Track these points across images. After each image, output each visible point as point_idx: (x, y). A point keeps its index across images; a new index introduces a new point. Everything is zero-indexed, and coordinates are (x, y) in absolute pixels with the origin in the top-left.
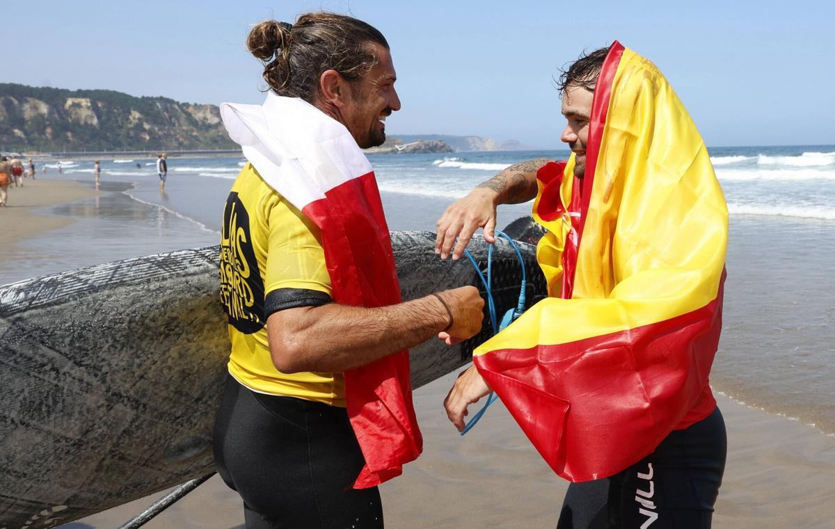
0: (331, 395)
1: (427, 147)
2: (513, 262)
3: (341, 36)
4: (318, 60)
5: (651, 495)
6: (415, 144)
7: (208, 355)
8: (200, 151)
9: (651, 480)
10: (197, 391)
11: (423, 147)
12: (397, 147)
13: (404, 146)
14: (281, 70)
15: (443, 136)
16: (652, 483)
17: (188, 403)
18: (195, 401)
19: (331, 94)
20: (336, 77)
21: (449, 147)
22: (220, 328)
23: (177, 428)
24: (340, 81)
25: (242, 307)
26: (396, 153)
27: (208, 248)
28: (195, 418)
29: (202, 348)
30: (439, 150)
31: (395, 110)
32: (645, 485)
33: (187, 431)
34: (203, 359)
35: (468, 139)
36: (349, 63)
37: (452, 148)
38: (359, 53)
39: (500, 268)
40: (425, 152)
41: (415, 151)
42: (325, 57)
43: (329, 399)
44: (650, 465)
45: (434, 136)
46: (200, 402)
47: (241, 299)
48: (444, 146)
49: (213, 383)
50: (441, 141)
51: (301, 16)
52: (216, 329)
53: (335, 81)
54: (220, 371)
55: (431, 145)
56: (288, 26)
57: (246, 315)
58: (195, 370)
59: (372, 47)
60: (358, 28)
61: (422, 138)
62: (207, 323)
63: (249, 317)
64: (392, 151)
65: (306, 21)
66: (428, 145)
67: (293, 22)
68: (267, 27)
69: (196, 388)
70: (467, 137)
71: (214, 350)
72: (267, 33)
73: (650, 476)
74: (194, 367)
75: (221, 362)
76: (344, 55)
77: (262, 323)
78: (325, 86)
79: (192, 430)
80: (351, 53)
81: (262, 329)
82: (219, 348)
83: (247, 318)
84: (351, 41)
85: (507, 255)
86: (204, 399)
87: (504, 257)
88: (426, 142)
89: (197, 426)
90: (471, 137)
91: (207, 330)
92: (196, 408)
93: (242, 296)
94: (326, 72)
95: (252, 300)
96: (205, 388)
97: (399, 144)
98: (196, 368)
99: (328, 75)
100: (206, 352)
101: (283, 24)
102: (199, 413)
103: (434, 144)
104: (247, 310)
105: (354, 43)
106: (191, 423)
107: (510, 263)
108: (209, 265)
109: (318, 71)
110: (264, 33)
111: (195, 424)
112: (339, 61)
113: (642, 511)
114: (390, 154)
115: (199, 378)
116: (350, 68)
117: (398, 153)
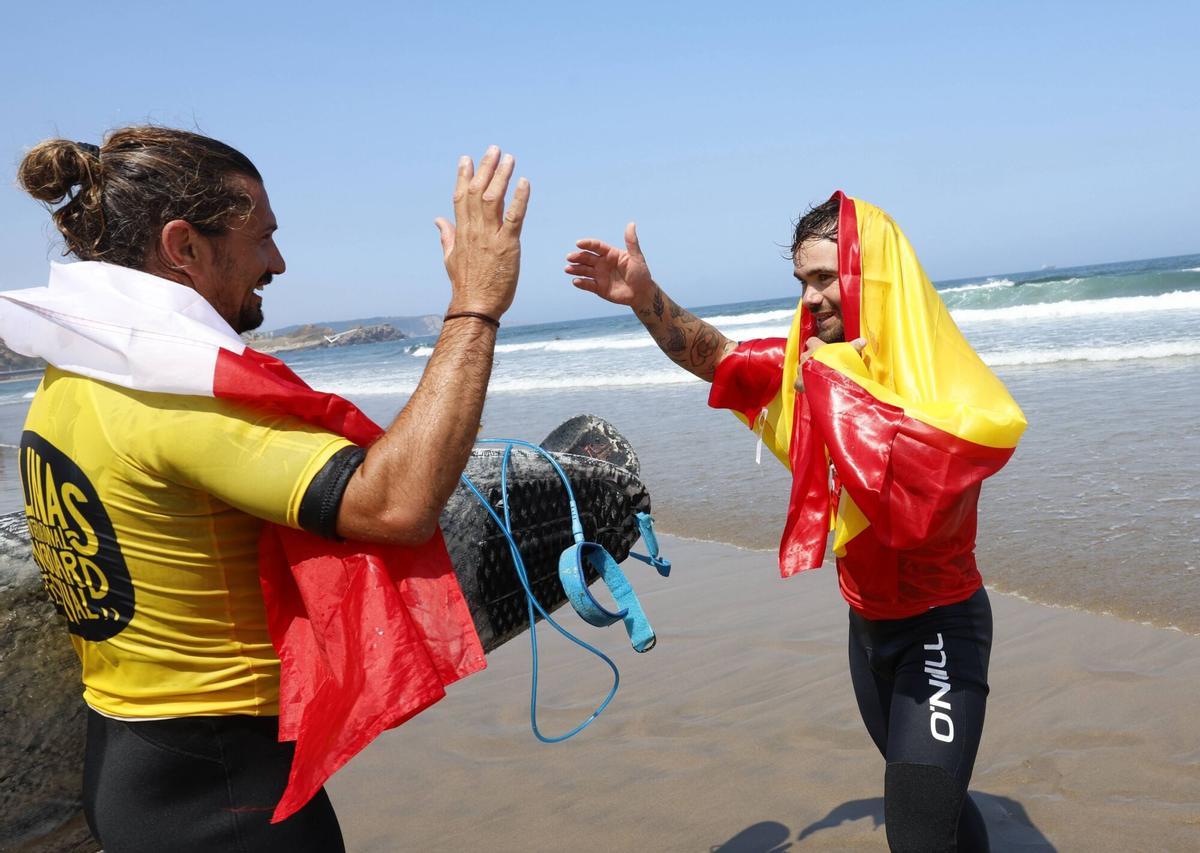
0: (256, 701)
1: (370, 335)
2: (548, 483)
3: (192, 166)
4: (156, 205)
5: (943, 664)
6: (351, 332)
7: (32, 679)
8: (39, 369)
9: (942, 650)
10: (26, 735)
11: (363, 335)
12: (327, 338)
13: (337, 337)
14: (89, 220)
15: (389, 318)
16: (943, 653)
17: (15, 755)
18: (28, 750)
19: (179, 256)
20: (186, 230)
21: (400, 332)
22: (44, 635)
23: (5, 794)
24: (193, 238)
25: (85, 604)
26: (327, 347)
27: (8, 516)
28: (34, 776)
29: (18, 669)
30: (386, 337)
31: (278, 273)
32: (936, 656)
33: (25, 797)
34: (25, 686)
35: (425, 319)
36: (206, 209)
37: (403, 333)
38: (222, 192)
39: (528, 494)
40: (367, 341)
41: (352, 341)
42: (168, 200)
43: (253, 707)
44: (939, 635)
45: (378, 320)
46: (37, 752)
47: (81, 591)
48: (393, 331)
49: (52, 721)
50: (387, 325)
51: (115, 132)
52: (37, 637)
53: (185, 236)
54: (60, 701)
55: (374, 332)
56: (93, 149)
57: (93, 612)
58: (13, 705)
59: (240, 182)
60: (215, 153)
61: (360, 323)
62: (17, 630)
63: (101, 615)
64: (321, 344)
65: (124, 142)
66: (370, 332)
67: (100, 142)
68: (58, 153)
69: (23, 730)
70: (424, 317)
71: (41, 670)
72: (61, 161)
73: (940, 646)
74: (11, 700)
75: (59, 686)
76: (199, 198)
77: (124, 619)
78: (170, 246)
79: (35, 793)
80: (211, 194)
81: (126, 629)
82: (51, 666)
83: (97, 617)
84: (208, 175)
85: (537, 475)
86: (43, 746)
87: (532, 477)
88: (367, 328)
89: (43, 787)
90: (428, 316)
91: (20, 640)
92: (31, 760)
93: (82, 585)
94: (171, 224)
95: (105, 588)
96: (40, 729)
97: (328, 335)
98: (15, 700)
99: (174, 229)
100: (27, 675)
101: (85, 147)
102: (40, 768)
103: (379, 329)
104: (95, 605)
105: (211, 176)
106: (30, 784)
107: (543, 486)
108: (8, 541)
109: (159, 223)
110: (55, 161)
111: (39, 785)
112: (189, 207)
113: (932, 682)
114: (318, 349)
115: (24, 715)
116: (210, 216)
117: (330, 346)
